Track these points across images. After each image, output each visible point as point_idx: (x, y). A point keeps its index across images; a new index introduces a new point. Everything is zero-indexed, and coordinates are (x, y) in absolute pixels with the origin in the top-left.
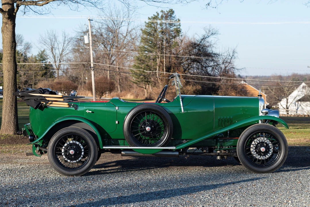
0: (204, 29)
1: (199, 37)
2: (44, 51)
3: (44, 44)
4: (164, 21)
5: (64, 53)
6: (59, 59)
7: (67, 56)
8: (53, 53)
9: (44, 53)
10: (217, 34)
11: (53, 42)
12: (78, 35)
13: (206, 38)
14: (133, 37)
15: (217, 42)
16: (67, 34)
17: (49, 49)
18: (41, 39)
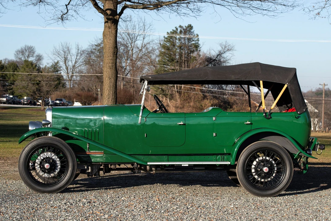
0: (220, 45)
1: (215, 53)
2: (58, 62)
3: (58, 55)
4: (182, 36)
5: (77, 65)
6: (71, 70)
7: (79, 68)
8: (66, 65)
9: (58, 64)
10: (233, 50)
11: (66, 54)
12: (89, 48)
13: (222, 53)
14: (149, 50)
15: (232, 58)
16: (80, 47)
17: (62, 61)
18: (55, 51)
